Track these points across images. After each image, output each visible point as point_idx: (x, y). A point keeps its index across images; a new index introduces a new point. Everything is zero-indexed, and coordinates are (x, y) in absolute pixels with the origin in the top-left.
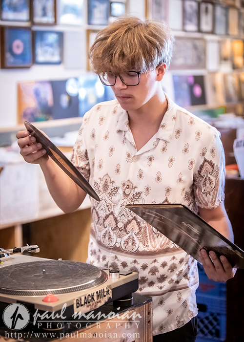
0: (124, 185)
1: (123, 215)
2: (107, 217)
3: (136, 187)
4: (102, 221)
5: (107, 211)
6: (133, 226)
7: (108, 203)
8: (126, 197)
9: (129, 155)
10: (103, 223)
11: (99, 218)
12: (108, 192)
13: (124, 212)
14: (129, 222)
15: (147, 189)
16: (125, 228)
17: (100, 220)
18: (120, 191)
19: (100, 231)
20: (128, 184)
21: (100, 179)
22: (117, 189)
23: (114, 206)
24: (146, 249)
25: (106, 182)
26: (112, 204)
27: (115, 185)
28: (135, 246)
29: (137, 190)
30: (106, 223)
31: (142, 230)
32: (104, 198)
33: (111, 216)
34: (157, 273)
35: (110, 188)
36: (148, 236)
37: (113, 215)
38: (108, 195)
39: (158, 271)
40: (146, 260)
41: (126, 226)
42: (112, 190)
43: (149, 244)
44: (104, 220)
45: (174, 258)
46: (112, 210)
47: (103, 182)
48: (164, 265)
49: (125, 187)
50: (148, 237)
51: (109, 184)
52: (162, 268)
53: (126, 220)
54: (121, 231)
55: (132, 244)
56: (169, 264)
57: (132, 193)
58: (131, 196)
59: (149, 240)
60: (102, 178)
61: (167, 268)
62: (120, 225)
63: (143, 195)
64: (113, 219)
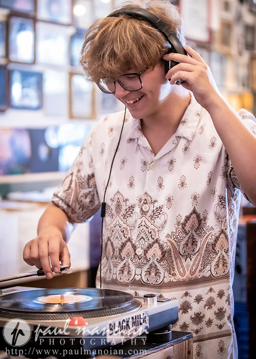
0: (140, 200)
1: (142, 238)
2: (123, 245)
3: (155, 201)
4: (118, 253)
5: (123, 238)
6: (155, 251)
7: (124, 228)
8: (144, 215)
9: (145, 163)
10: (120, 254)
11: (114, 250)
12: (122, 213)
13: (143, 235)
14: (150, 246)
15: (169, 200)
16: (145, 255)
17: (115, 253)
18: (137, 210)
19: (115, 266)
20: (146, 198)
21: (111, 199)
22: (132, 207)
23: (131, 230)
24: (172, 279)
25: (118, 202)
26: (129, 228)
27: (129, 204)
28: (160, 277)
29: (157, 205)
30: (123, 254)
31: (166, 255)
32: (118, 223)
33: (129, 244)
34: (189, 310)
35: (124, 208)
36: (174, 261)
37: (131, 242)
38: (122, 218)
39: (191, 308)
40: (175, 293)
41: (146, 252)
42: (126, 210)
43: (176, 271)
44: (121, 250)
45: (211, 290)
46: (130, 236)
47: (115, 203)
48: (199, 299)
49: (142, 202)
50: (175, 263)
51: (122, 203)
52: (196, 304)
53: (147, 244)
54: (140, 259)
55: (156, 274)
56: (206, 298)
57: (152, 209)
58: (150, 213)
59: (175, 266)
60: (113, 198)
61: (203, 303)
62: (140, 252)
63: (165, 209)
64: (131, 247)
